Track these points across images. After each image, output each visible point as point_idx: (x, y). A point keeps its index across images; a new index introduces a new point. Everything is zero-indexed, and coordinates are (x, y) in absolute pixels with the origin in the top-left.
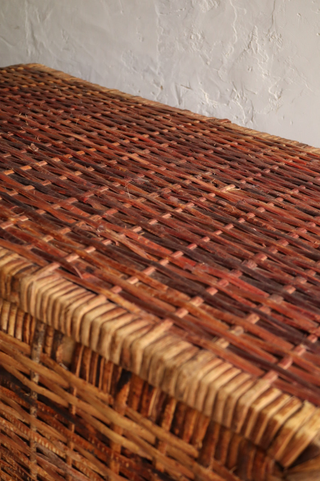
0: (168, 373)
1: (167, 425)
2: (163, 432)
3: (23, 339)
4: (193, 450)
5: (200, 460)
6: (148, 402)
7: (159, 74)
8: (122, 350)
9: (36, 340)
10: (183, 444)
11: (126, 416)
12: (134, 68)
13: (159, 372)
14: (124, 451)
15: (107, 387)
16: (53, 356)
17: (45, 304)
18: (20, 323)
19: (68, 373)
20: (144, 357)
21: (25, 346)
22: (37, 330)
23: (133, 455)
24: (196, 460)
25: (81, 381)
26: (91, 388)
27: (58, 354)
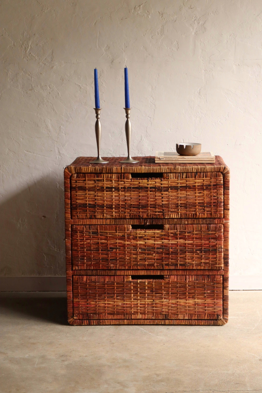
0: (204, 168)
1: (205, 177)
2: (205, 178)
3: (175, 178)
4: (210, 178)
5: (211, 179)
6: (201, 175)
7: (113, 153)
8: (197, 169)
9: (178, 177)
10: (208, 178)
11: (198, 180)
12: (103, 153)
13: (203, 169)
14: (198, 186)
15: (193, 177)
16: (182, 178)
17: (181, 169)
18: (175, 176)
19: (186, 179)
20: (200, 168)
21: (177, 179)
22: (178, 175)
23: (200, 186)
24: (210, 179)
25: (189, 179)
26: (191, 179)
27: (183, 177)
